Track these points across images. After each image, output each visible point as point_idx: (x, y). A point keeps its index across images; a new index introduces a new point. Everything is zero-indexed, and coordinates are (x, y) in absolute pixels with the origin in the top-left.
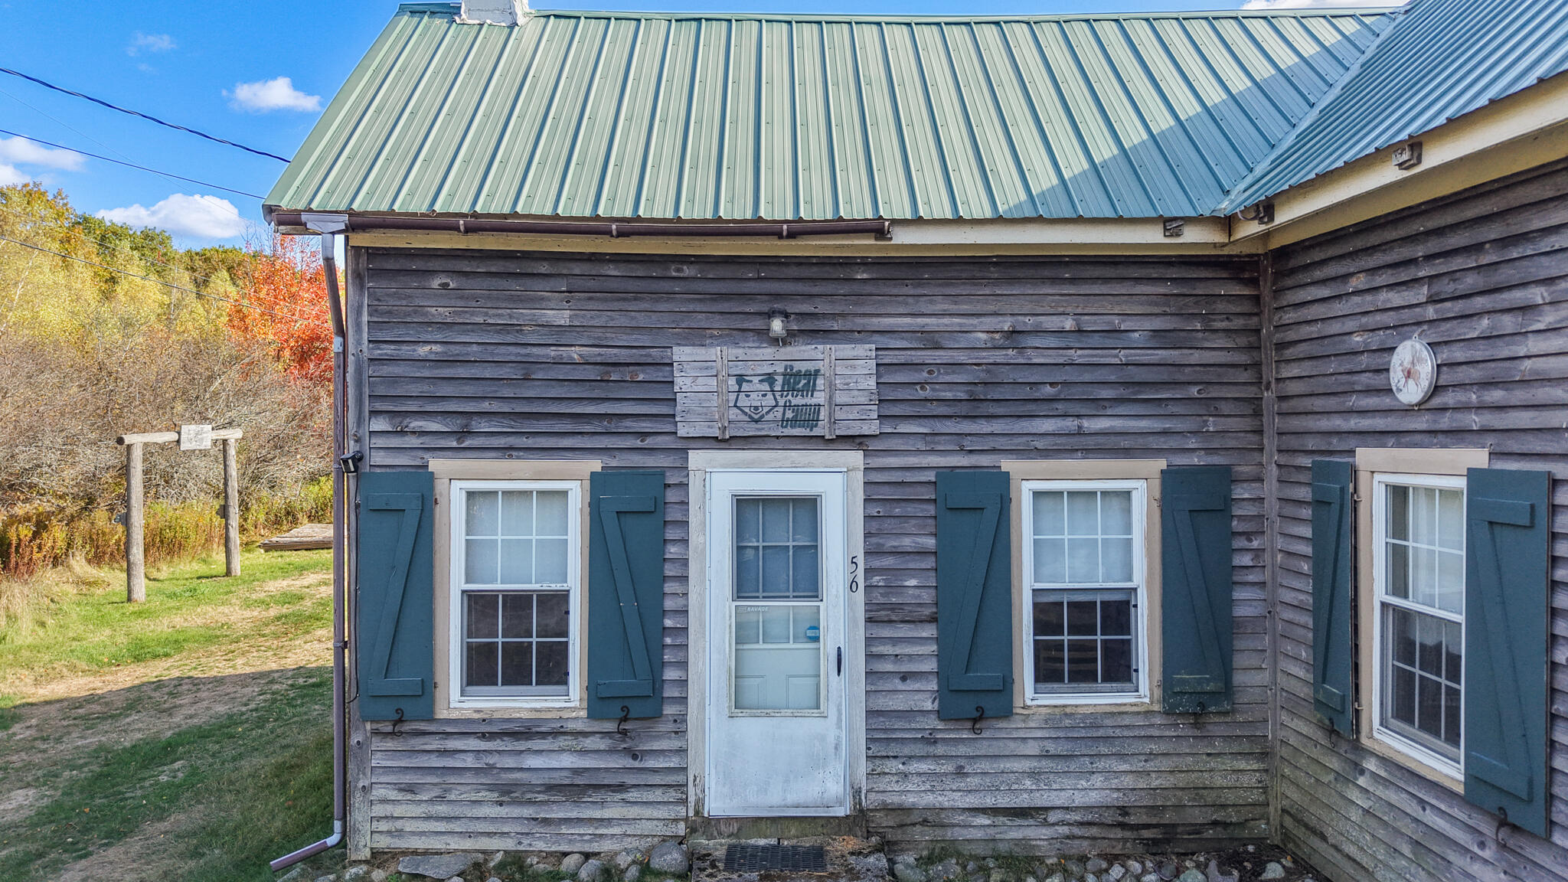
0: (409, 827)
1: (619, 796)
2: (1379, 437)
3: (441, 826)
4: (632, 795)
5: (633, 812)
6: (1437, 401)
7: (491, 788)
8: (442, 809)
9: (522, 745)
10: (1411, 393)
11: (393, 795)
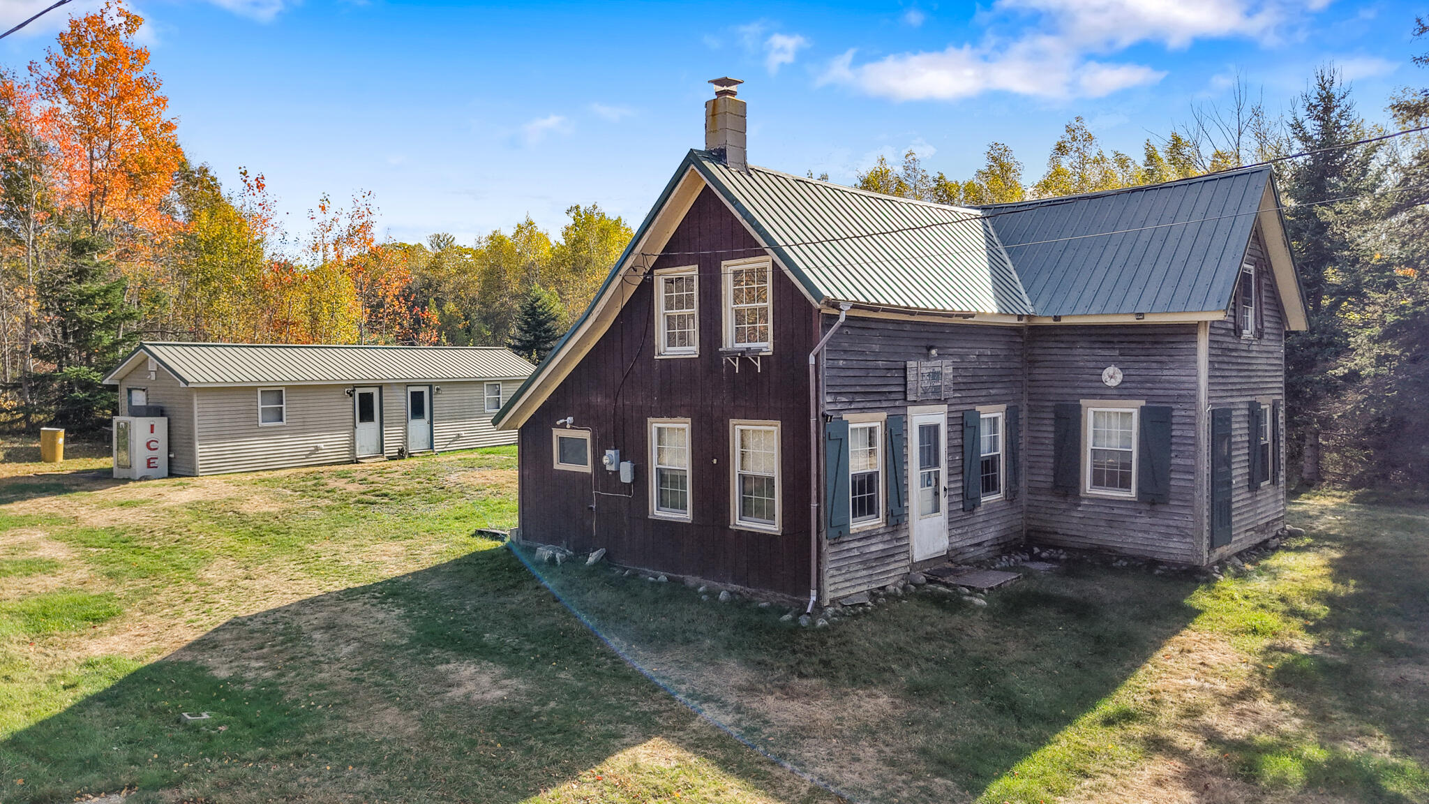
0: (840, 586)
1: (893, 559)
2: (1093, 396)
3: (848, 584)
4: (897, 558)
5: (896, 565)
6: (1124, 386)
7: (861, 563)
8: (848, 576)
9: (869, 542)
10: (1113, 383)
11: (835, 573)
